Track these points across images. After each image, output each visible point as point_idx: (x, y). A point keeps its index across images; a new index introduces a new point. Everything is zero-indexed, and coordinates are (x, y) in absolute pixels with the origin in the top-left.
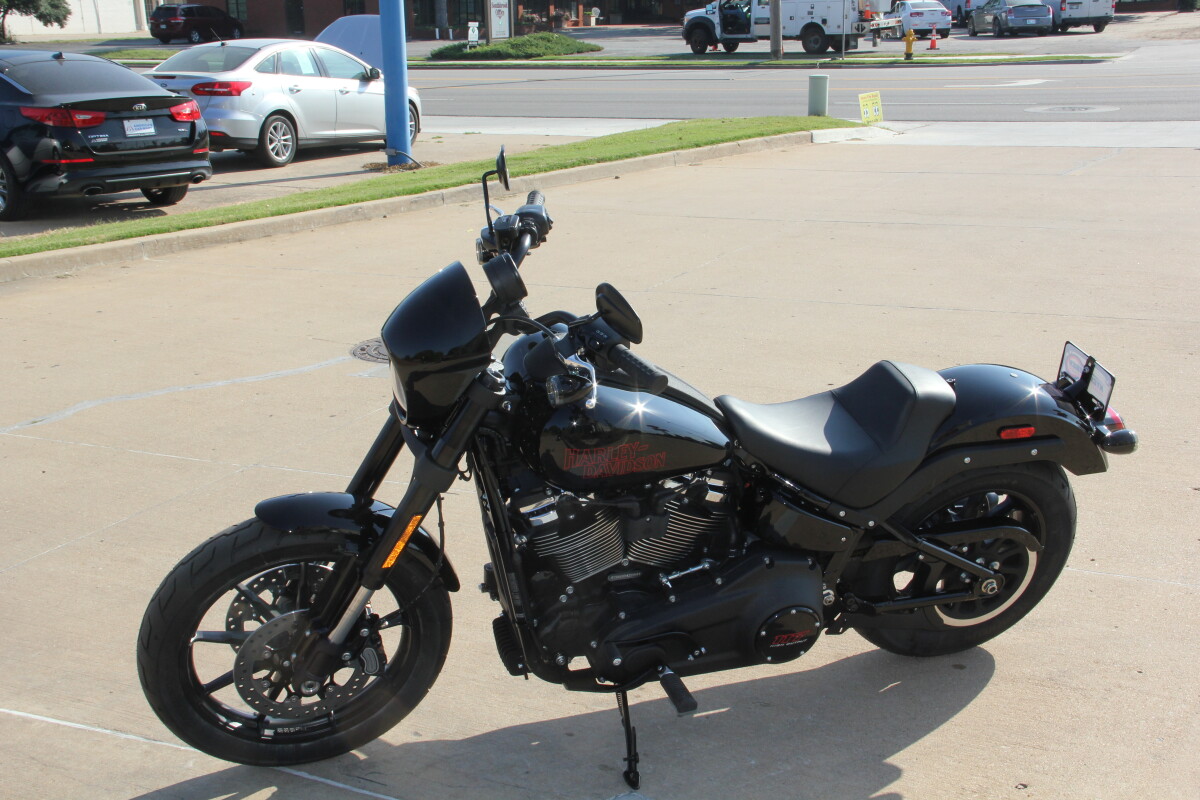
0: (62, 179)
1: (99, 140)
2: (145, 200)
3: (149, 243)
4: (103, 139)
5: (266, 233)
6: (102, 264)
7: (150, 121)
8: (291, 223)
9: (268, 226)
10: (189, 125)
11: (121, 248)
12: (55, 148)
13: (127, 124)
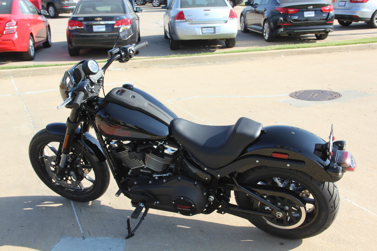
0: (282, 30)
1: (295, 18)
2: (315, 38)
3: (285, 52)
4: (296, 18)
5: (329, 51)
6: (268, 57)
7: (313, 12)
8: (340, 49)
9: (331, 49)
10: (327, 14)
11: (275, 52)
12: (281, 20)
13: (305, 13)
